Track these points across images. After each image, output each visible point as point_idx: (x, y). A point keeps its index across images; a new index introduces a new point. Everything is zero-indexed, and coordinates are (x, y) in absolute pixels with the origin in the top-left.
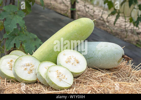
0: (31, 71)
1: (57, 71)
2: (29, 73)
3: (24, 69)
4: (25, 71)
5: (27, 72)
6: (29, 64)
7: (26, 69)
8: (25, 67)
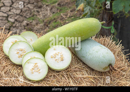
0: (22, 56)
1: (36, 64)
2: (19, 57)
3: (16, 52)
4: (17, 54)
5: (17, 55)
6: (22, 50)
7: (18, 53)
8: (18, 51)
